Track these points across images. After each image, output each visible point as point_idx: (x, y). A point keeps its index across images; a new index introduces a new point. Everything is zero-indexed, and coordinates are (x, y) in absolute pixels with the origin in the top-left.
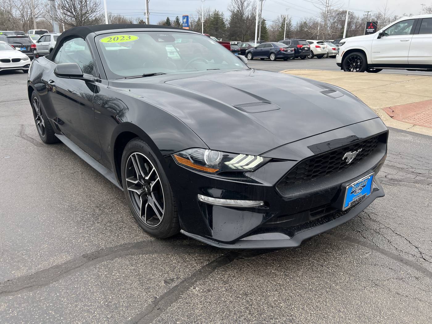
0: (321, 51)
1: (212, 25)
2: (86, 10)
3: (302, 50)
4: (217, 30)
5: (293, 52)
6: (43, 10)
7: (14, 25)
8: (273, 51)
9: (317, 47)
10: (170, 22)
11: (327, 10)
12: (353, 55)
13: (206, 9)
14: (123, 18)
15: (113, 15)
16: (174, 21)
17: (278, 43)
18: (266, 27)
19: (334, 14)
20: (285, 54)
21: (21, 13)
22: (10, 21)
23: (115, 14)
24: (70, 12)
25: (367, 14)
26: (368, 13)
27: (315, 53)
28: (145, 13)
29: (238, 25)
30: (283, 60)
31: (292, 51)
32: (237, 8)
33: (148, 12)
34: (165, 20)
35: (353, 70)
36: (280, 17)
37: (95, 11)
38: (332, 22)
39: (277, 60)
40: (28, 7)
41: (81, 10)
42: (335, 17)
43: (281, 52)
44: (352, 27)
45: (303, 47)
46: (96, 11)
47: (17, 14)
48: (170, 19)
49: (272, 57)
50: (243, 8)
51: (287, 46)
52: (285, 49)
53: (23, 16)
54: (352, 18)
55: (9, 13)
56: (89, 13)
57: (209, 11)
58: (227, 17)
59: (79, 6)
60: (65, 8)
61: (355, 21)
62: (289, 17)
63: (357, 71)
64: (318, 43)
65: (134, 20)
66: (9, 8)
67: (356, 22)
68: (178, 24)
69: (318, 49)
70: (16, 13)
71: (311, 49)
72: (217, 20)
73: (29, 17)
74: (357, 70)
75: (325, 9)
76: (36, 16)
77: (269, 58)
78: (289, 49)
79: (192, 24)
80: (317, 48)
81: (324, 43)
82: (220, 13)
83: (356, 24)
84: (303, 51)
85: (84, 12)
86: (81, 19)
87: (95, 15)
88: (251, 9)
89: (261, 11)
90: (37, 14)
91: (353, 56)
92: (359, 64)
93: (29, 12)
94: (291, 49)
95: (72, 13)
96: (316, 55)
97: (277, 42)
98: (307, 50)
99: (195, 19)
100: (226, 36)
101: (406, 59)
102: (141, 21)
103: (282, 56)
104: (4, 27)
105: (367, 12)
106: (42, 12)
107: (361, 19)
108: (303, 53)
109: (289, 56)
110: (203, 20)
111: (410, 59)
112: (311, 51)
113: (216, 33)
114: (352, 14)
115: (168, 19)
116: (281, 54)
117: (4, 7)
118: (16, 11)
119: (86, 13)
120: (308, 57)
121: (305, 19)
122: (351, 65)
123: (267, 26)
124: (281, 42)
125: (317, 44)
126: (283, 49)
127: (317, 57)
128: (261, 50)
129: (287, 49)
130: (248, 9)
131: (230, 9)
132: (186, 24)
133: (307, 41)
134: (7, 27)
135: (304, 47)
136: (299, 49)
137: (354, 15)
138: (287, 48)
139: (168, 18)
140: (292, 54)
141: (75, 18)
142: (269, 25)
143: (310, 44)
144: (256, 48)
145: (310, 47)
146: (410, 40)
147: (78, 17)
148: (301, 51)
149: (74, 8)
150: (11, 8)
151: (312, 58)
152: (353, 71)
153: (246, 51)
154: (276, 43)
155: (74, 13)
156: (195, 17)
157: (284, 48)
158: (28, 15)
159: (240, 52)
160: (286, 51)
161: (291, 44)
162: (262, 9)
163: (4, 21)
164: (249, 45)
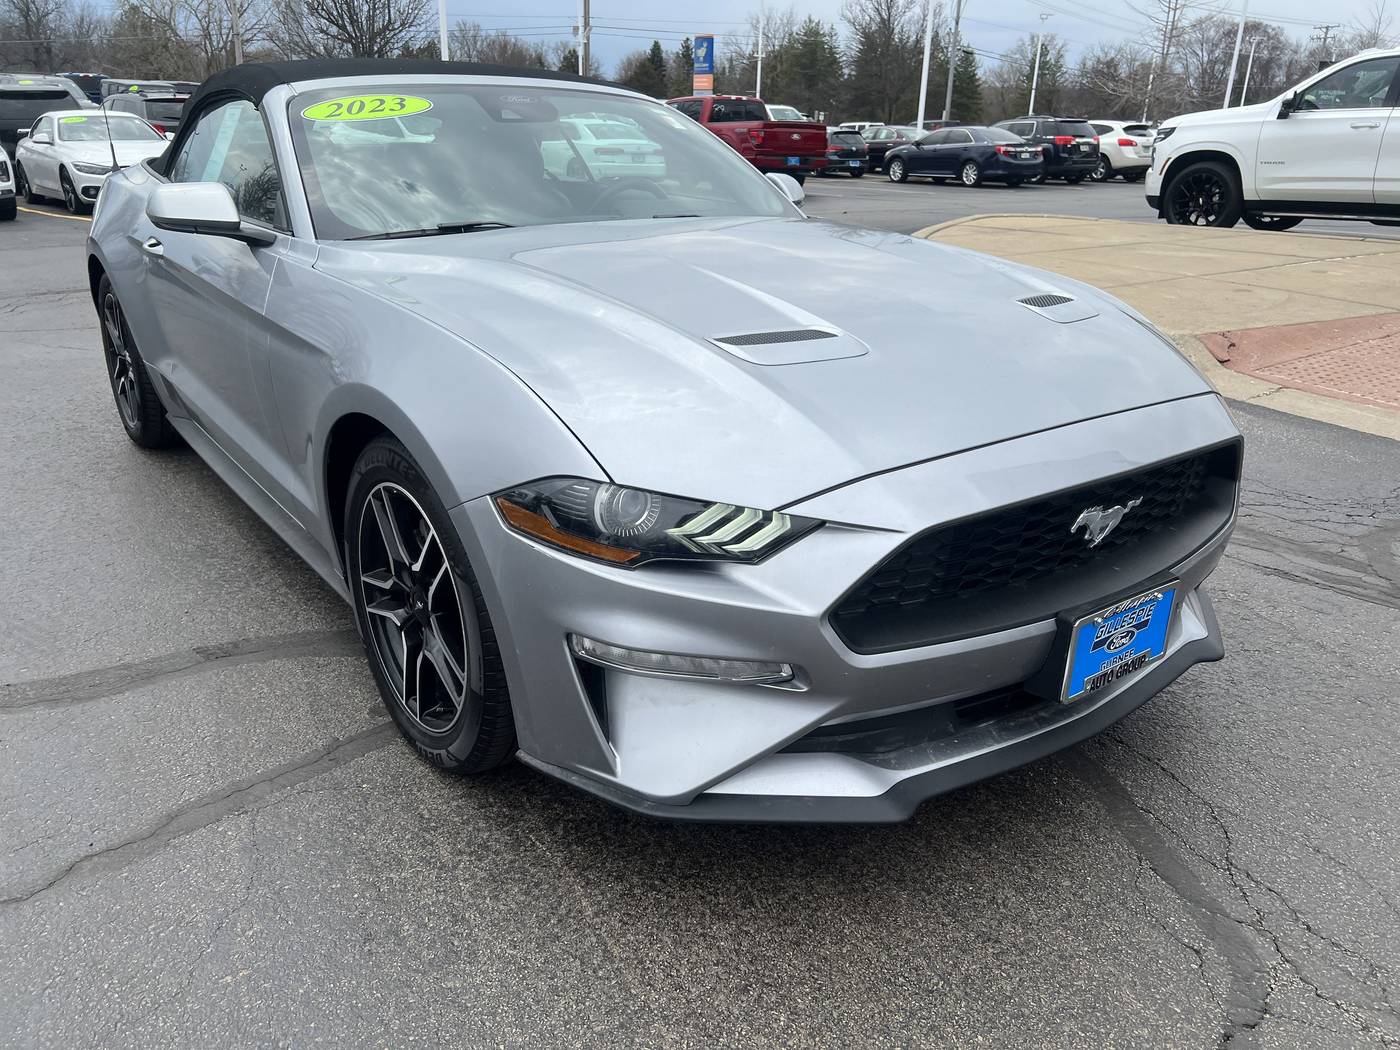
0: (1136, 157)
1: (795, 69)
2: (387, 18)
3: (1070, 154)
4: (811, 81)
5: (1041, 159)
6: (267, 15)
7: (181, 63)
8: (974, 155)
9: (1123, 143)
10: (661, 58)
11: (1171, 19)
12: (1196, 171)
13: (779, 15)
14: (515, 45)
15: (483, 33)
16: (678, 53)
17: (993, 129)
18: (975, 75)
19: (1212, 33)
20: (1010, 163)
21: (202, 26)
22: (167, 50)
23: (490, 32)
24: (337, 25)
25: (1323, 36)
26: (1326, 33)
27: (1116, 163)
28: (576, 29)
29: (875, 68)
30: (1005, 184)
31: (1035, 155)
32: (872, 13)
33: (586, 24)
34: (649, 51)
35: (1196, 221)
36: (1028, 42)
37: (414, 23)
38: (1206, 59)
39: (984, 183)
40: (225, 6)
41: (371, 19)
42: (1217, 46)
43: (997, 159)
44: (1274, 77)
45: (1073, 143)
46: (417, 21)
47: (189, 28)
48: (663, 48)
49: (970, 175)
50: (893, 12)
51: (1019, 139)
52: (1012, 149)
53: (207, 35)
54: (1275, 48)
55: (166, 23)
56: (394, 29)
57: (790, 23)
58: (845, 42)
59: (366, 8)
60: (323, 13)
61: (1285, 58)
62: (1059, 43)
63: (1209, 224)
64: (1127, 129)
65: (551, 51)
66: (167, 8)
67: (1291, 63)
68: (687, 63)
69: (1129, 152)
70: (187, 26)
71: (1103, 149)
72: (813, 53)
73: (227, 37)
74: (1208, 221)
75: (1163, 16)
76: (248, 36)
77: (961, 179)
78: (1024, 149)
79: (734, 63)
80: (1123, 148)
81: (1150, 130)
82: (826, 29)
83: (1289, 67)
84: (1075, 158)
85: (379, 24)
86: (371, 46)
87: (412, 34)
88: (919, 15)
89: (957, 23)
90: (252, 28)
91: (1197, 175)
92: (1216, 199)
93: (225, 24)
94: (1033, 149)
95: (343, 27)
96: (1120, 171)
97: (990, 124)
98: (1087, 155)
99: (744, 47)
100: (841, 102)
101: (1367, 187)
102: (570, 52)
103: (1000, 172)
104: (150, 67)
105: (1325, 30)
106: (265, 21)
107: (1307, 53)
108: (1075, 162)
109: (1025, 172)
110: (760, 52)
111: (1379, 187)
112: (1103, 155)
113: (807, 94)
114: (1276, 34)
115: (656, 48)
116: (997, 164)
117: (153, 5)
118: (188, 19)
119: (386, 28)
120: (1092, 177)
121: (1102, 50)
122: (1191, 204)
123: (980, 73)
124: (1002, 127)
125: (1123, 132)
126: (1003, 149)
127: (1125, 178)
128: (935, 150)
129: (1018, 149)
130: (909, 14)
131: (849, 14)
132: (704, 65)
133: (1090, 122)
134: (160, 70)
135: (1079, 145)
136: (1061, 150)
137: (1282, 38)
138: (1021, 145)
139: (656, 43)
140: (1034, 165)
141: (353, 44)
142: (986, 68)
143: (1099, 134)
144: (918, 144)
145: (1098, 145)
146: (1383, 124)
147: (362, 39)
148: (1066, 155)
149: (349, 12)
150: (171, 9)
151: (1105, 179)
152: (1195, 224)
153: (888, 153)
154: (984, 128)
155: (349, 28)
156: (744, 42)
157: (1007, 145)
158: (224, 31)
159: (867, 157)
160: (1015, 155)
161: (1035, 134)
162: (962, 15)
163: (150, 49)
164: (900, 136)
